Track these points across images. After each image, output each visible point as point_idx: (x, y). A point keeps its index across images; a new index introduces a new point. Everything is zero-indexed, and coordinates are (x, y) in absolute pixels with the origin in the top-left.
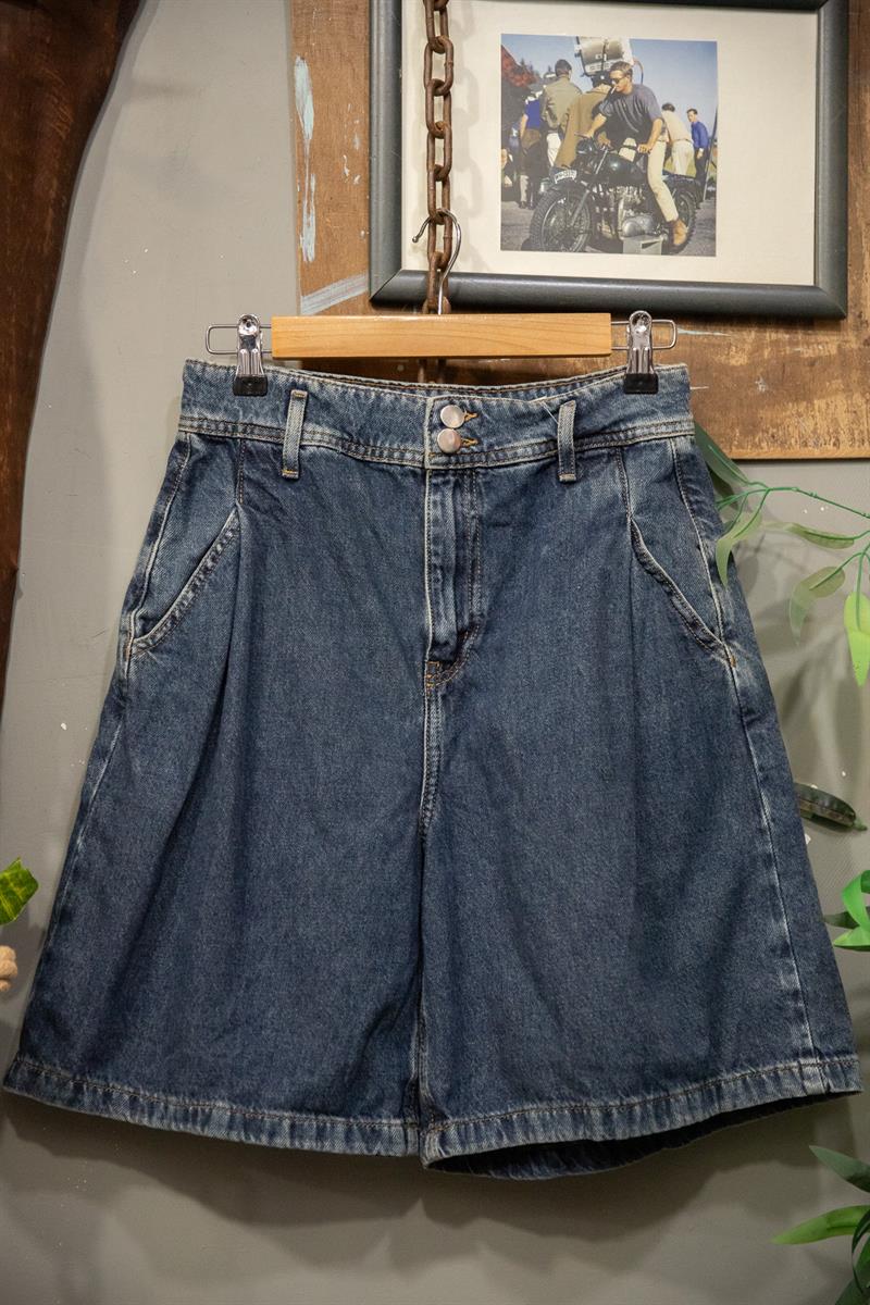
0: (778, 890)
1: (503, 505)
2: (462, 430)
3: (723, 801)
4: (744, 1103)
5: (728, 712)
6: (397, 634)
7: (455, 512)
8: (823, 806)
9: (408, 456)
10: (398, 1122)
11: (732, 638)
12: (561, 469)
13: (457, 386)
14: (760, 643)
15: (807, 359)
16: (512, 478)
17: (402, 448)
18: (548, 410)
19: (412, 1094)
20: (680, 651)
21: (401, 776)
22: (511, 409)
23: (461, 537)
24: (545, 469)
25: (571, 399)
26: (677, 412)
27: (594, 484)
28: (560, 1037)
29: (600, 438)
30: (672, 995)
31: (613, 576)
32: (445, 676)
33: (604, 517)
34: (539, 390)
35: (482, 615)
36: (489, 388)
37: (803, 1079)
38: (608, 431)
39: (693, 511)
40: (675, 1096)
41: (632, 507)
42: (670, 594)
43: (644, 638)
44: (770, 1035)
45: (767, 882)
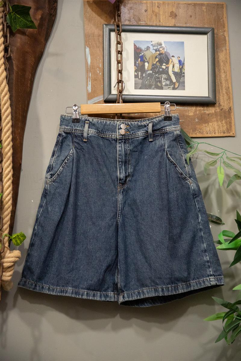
0: (203, 237)
1: (136, 147)
2: (126, 130)
3: (190, 216)
4: (196, 288)
5: (190, 195)
6: (111, 178)
7: (124, 148)
8: (214, 218)
9: (113, 136)
10: (113, 293)
11: (191, 177)
12: (149, 138)
13: (124, 120)
14: (198, 179)
15: (207, 114)
16: (138, 140)
17: (112, 134)
18: (146, 125)
19: (116, 287)
20: (178, 180)
21: (112, 211)
22: (137, 125)
23: (126, 154)
24: (146, 138)
25: (151, 122)
26: (176, 125)
27: (157, 142)
28: (151, 271)
29: (158, 131)
30: (178, 262)
31: (162, 163)
32: (122, 187)
33: (160, 149)
34: (144, 120)
35: (131, 173)
36: (132, 120)
37: (210, 282)
38: (160, 129)
39: (181, 148)
40: (179, 286)
41: (166, 147)
42: (176, 167)
43: (170, 177)
44: (202, 271)
45: (200, 235)
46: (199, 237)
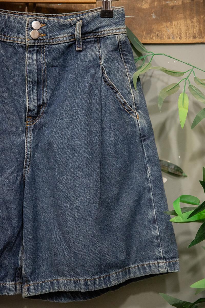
0: (152, 200)
1: (55, 59)
2: (40, 30)
3: (134, 168)
4: (138, 275)
5: (136, 136)
6: (16, 107)
7: (37, 61)
8: (171, 169)
9: (20, 40)
10: (13, 283)
11: (138, 109)
12: (77, 46)
13: (39, 14)
14: (149, 111)
15: (171, 6)
16: (58, 49)
17: (17, 37)
18: (72, 23)
19: (19, 272)
20: (119, 114)
21: (16, 159)
22: (58, 23)
23: (39, 71)
24: (71, 46)
25: (81, 19)
26: (120, 25)
27: (88, 51)
28: (70, 254)
29: (92, 34)
30: (113, 238)
31: (94, 86)
32: (34, 122)
33: (92, 64)
34: (70, 16)
35: (47, 100)
36: (51, 15)
37: (159, 268)
38: (94, 32)
39: (125, 62)
40: (112, 275)
41: (102, 60)
42: (116, 93)
43: (105, 109)
44: (148, 251)
45: (148, 197)
46: (146, 199)
